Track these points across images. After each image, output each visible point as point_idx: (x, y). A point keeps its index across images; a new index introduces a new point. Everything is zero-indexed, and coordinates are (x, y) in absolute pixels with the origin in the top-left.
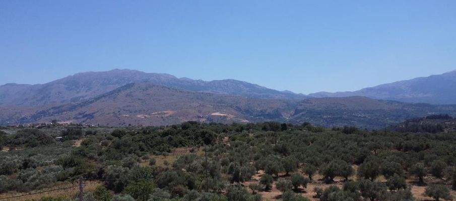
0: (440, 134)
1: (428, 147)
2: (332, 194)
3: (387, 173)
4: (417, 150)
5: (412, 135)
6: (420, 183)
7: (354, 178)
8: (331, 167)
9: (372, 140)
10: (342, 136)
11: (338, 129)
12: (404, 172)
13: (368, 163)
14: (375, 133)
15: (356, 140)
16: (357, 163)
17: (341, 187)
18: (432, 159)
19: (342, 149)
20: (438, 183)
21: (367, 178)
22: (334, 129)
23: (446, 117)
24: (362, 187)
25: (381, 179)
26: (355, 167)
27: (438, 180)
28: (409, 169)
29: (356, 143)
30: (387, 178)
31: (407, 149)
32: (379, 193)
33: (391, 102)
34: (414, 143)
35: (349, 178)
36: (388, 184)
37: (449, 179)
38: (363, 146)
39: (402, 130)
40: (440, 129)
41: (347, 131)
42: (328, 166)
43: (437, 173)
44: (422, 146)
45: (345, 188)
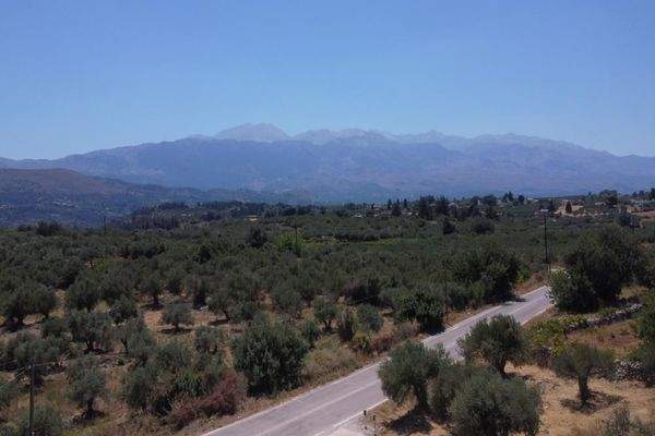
0: (175, 231)
1: (163, 250)
2: (22, 347)
3: (110, 296)
4: (149, 254)
5: (141, 233)
6: (156, 306)
7: (59, 313)
8: (19, 298)
9: (87, 245)
10: (36, 240)
11: (29, 229)
12: (135, 291)
13: (81, 282)
14: (90, 233)
15: (60, 245)
16: (64, 286)
17: (36, 332)
18: (168, 269)
19: (37, 264)
20: (177, 302)
21: (80, 308)
22: (20, 229)
23: (182, 206)
24: (73, 326)
25: (102, 307)
26: (60, 294)
27: (177, 298)
28: (139, 286)
29: (61, 250)
30: (110, 304)
31: (136, 254)
32: (100, 332)
33: (111, 182)
34: (146, 245)
35: (51, 315)
36: (112, 314)
37: (189, 293)
38: (71, 254)
39: (127, 227)
40: (175, 224)
41: (44, 231)
42: (15, 296)
43: (175, 288)
44: (155, 248)
45: (45, 334)
